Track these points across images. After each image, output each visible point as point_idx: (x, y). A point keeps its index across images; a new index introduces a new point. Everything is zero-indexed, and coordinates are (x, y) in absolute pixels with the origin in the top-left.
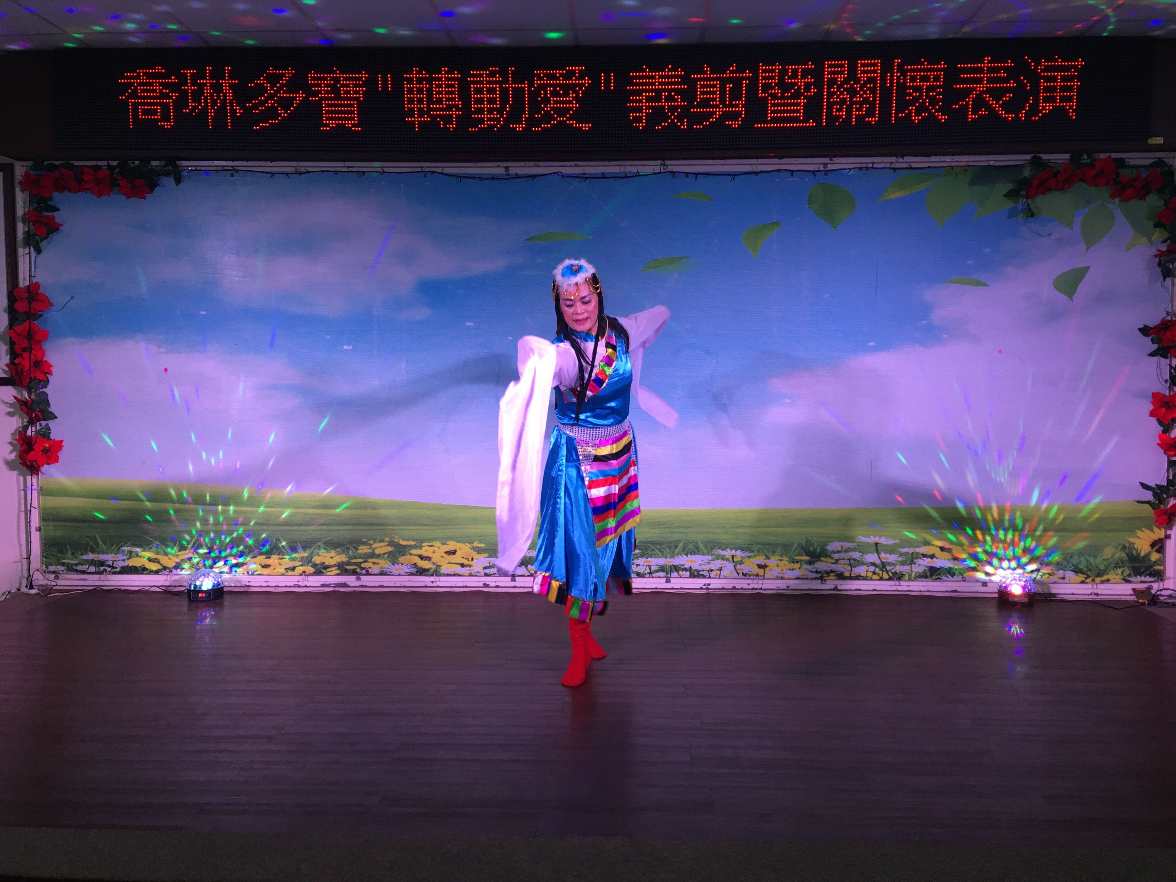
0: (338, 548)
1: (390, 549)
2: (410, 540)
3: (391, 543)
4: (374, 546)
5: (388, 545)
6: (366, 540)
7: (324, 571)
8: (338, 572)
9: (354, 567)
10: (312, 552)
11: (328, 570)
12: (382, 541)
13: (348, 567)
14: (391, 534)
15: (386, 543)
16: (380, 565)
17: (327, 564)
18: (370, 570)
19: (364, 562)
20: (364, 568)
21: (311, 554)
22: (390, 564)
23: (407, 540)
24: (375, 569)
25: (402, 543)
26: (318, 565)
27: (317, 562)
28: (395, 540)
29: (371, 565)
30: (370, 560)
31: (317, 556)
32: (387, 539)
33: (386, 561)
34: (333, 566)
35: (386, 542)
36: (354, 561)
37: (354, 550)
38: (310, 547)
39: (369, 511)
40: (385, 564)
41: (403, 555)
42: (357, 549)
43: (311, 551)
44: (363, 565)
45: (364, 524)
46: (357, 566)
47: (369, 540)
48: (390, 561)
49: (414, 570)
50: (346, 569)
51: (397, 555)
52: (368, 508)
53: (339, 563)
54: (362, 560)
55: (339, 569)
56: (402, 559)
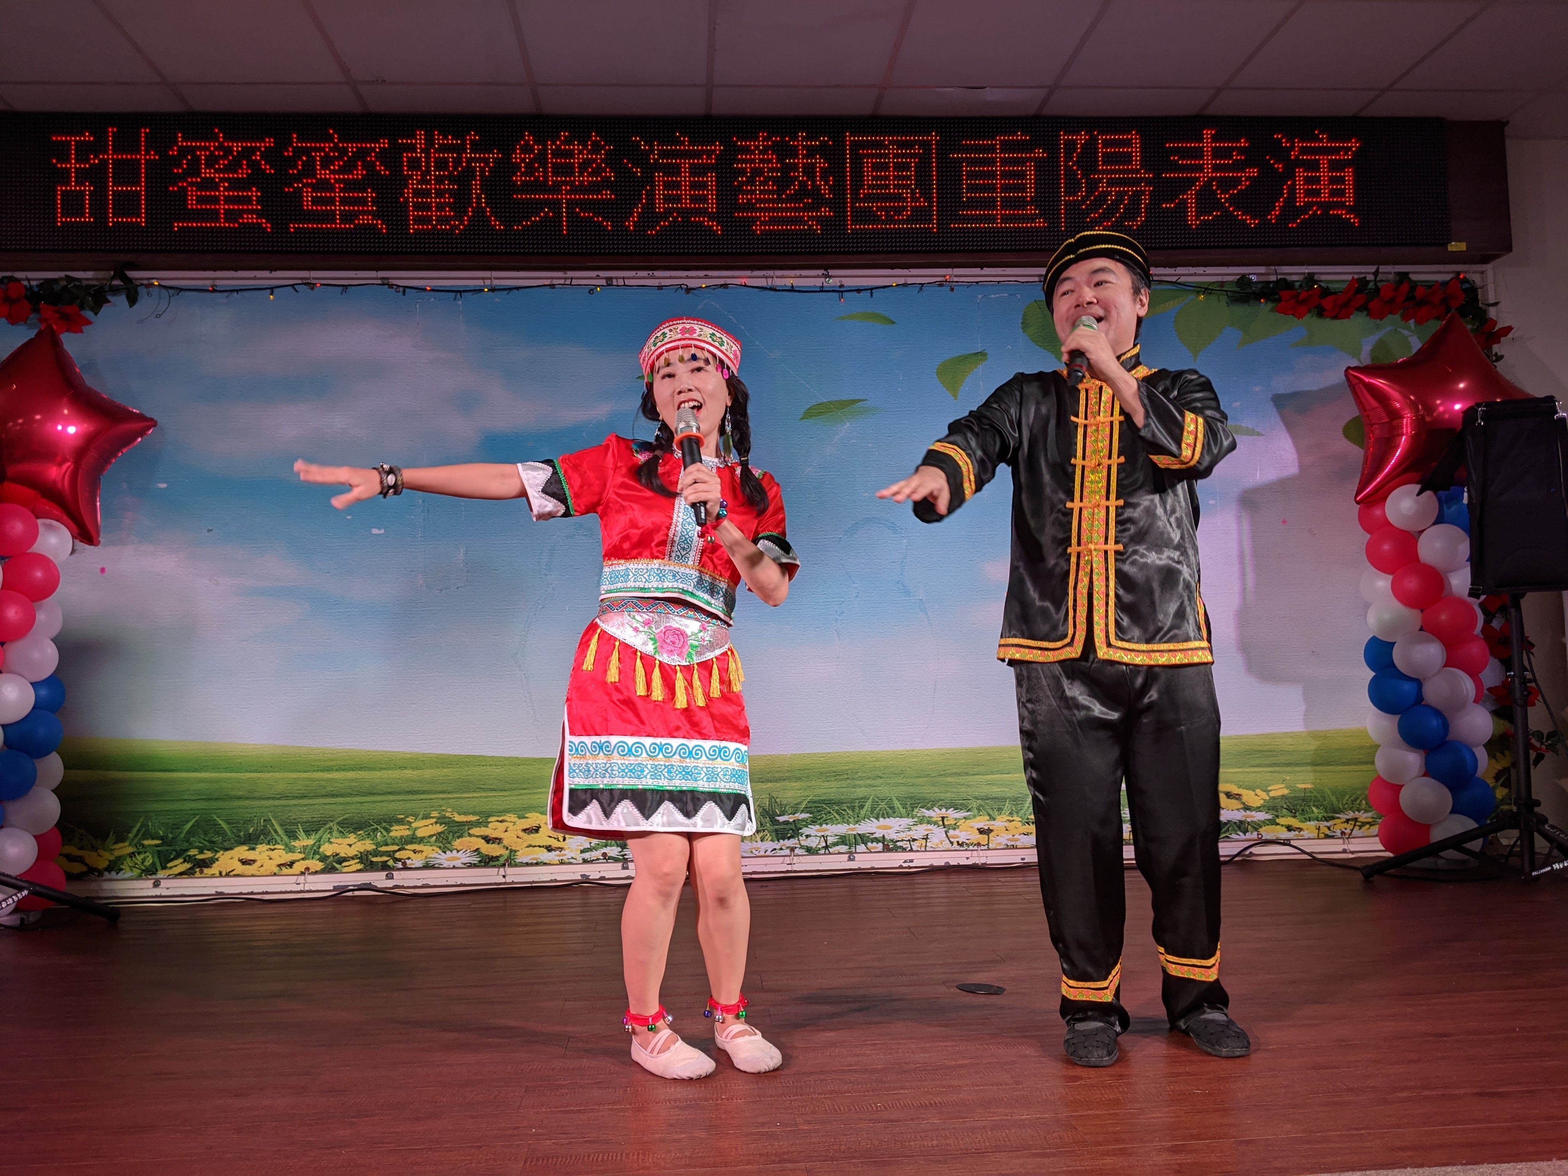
0: (361, 829)
1: (439, 828)
2: (470, 814)
3: (441, 820)
4: (413, 825)
5: (436, 823)
6: (402, 816)
7: (337, 866)
8: (360, 866)
9: (385, 859)
10: (321, 838)
11: (344, 864)
12: (426, 817)
13: (374, 859)
14: (441, 806)
15: (435, 820)
16: (424, 854)
17: (343, 855)
18: (408, 862)
19: (399, 850)
20: (400, 860)
21: (319, 840)
22: (440, 852)
23: (465, 814)
24: (417, 861)
25: (458, 818)
26: (328, 857)
27: (328, 854)
28: (447, 814)
29: (411, 854)
30: (409, 847)
31: (327, 844)
32: (435, 814)
33: (434, 848)
34: (353, 858)
35: (433, 818)
36: (384, 849)
37: (385, 833)
38: (317, 831)
39: (407, 771)
40: (431, 852)
41: (459, 837)
42: (388, 831)
43: (318, 836)
44: (397, 855)
45: (399, 793)
46: (389, 856)
47: (408, 817)
48: (440, 848)
49: (475, 860)
50: (372, 862)
51: (450, 837)
52: (405, 768)
53: (361, 853)
54: (396, 848)
55: (361, 862)
56: (457, 843)
